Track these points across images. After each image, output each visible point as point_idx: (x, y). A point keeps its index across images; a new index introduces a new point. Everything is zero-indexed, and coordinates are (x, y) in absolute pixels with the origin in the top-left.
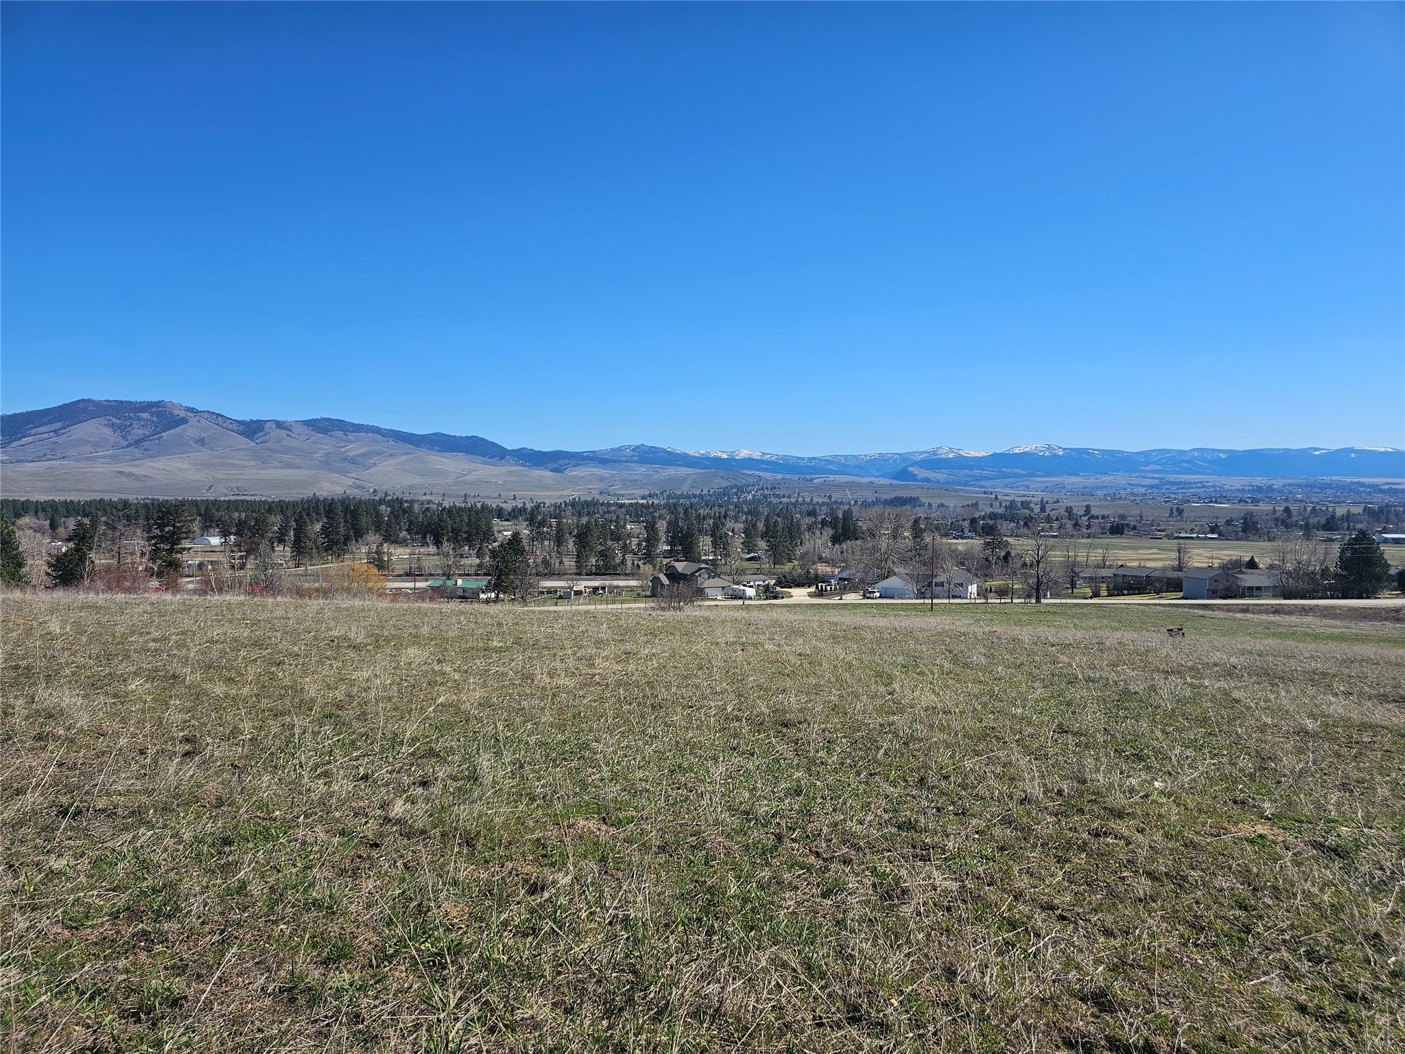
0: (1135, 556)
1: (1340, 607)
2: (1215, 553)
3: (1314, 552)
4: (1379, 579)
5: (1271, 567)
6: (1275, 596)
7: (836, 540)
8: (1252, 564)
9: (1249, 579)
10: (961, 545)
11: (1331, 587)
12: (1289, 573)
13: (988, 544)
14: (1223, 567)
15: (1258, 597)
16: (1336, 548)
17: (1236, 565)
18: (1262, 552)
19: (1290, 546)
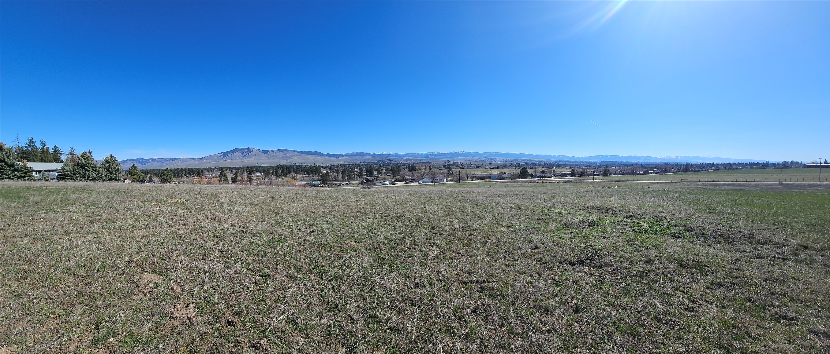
0: (481, 172)
1: (521, 181)
2: (498, 171)
3: (516, 171)
4: (528, 175)
5: (509, 173)
6: (510, 179)
7: (409, 171)
8: (505, 173)
9: (505, 176)
10: (441, 171)
11: (519, 177)
12: (512, 175)
13: (449, 170)
14: (499, 174)
15: (506, 179)
16: (520, 170)
17: (502, 173)
18: (507, 171)
19: (512, 170)
